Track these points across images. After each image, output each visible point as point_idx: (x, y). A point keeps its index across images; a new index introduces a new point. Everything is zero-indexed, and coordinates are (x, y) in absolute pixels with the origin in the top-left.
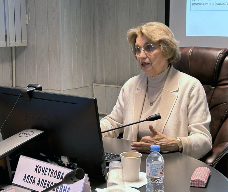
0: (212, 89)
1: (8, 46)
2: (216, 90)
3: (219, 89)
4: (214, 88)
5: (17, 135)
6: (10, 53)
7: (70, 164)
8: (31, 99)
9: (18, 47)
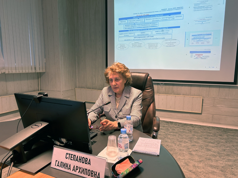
1: (36, 72)
3: (145, 91)
5: (30, 126)
7: (67, 142)
8: (40, 102)
9: (41, 72)
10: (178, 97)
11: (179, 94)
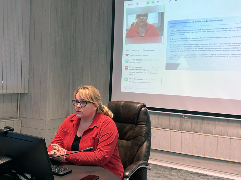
0: (134, 127)
1: (15, 93)
2: (137, 127)
3: (138, 127)
4: (135, 126)
6: (17, 97)
7: (31, 177)
9: (22, 93)
10: (209, 137)
11: (210, 133)
